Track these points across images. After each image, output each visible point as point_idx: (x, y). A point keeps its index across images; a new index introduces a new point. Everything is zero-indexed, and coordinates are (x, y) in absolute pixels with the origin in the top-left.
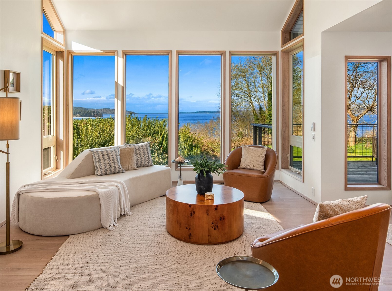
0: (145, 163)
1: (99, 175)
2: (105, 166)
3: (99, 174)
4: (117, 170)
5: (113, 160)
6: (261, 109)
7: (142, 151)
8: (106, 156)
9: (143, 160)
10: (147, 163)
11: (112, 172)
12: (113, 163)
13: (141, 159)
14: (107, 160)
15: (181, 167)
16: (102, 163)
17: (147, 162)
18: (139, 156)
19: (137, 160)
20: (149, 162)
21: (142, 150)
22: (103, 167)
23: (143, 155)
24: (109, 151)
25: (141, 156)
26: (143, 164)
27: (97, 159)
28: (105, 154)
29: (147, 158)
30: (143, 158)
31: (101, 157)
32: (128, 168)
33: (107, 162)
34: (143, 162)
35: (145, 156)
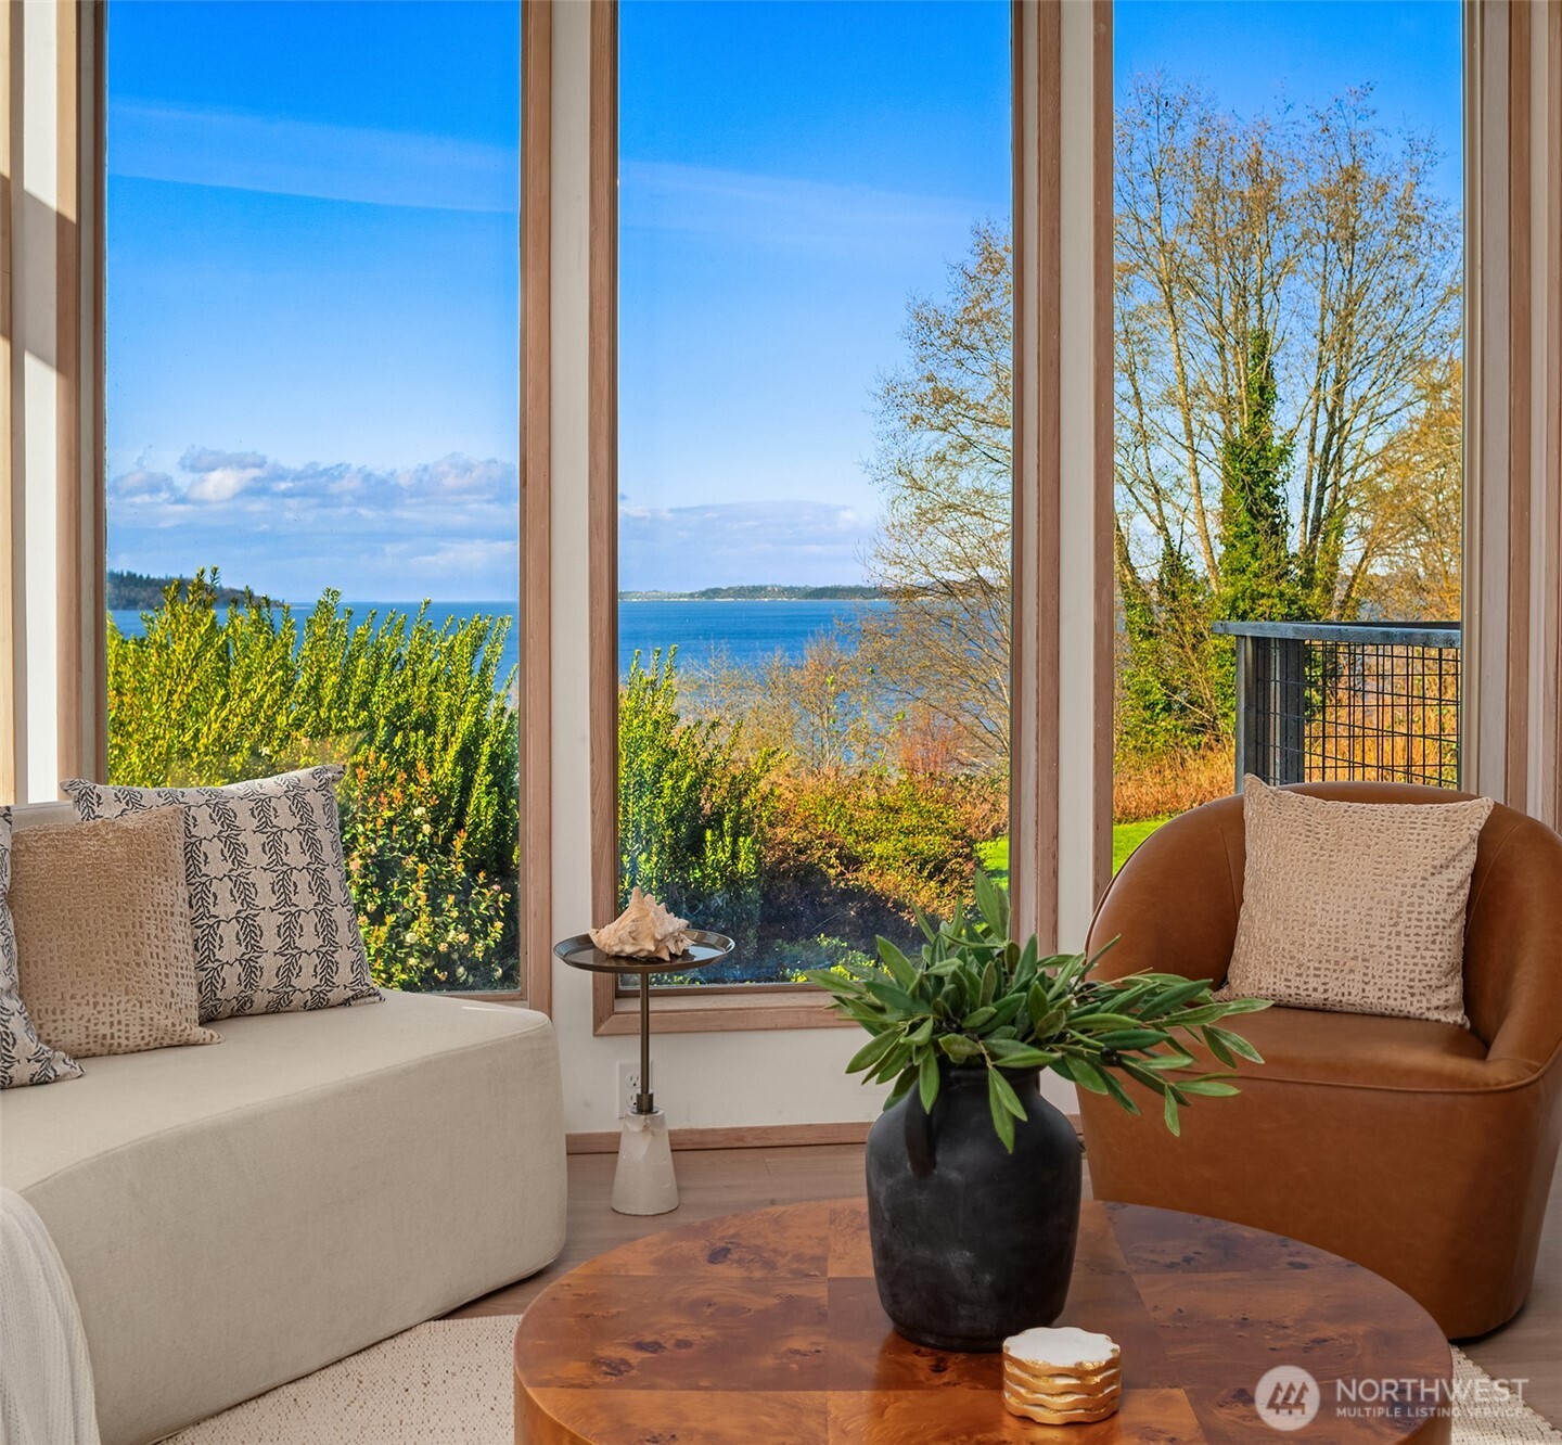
0: (288, 971)
6: (1174, 563)
7: (257, 857)
9: (270, 941)
10: (308, 971)
13: (250, 931)
15: (656, 1004)
17: (308, 963)
18: (226, 907)
19: (204, 945)
20: (328, 966)
21: (252, 841)
23: (266, 898)
25: (247, 902)
26: (268, 980)
29: (309, 922)
30: (269, 922)
32: (103, 1031)
34: (269, 963)
35: (287, 902)
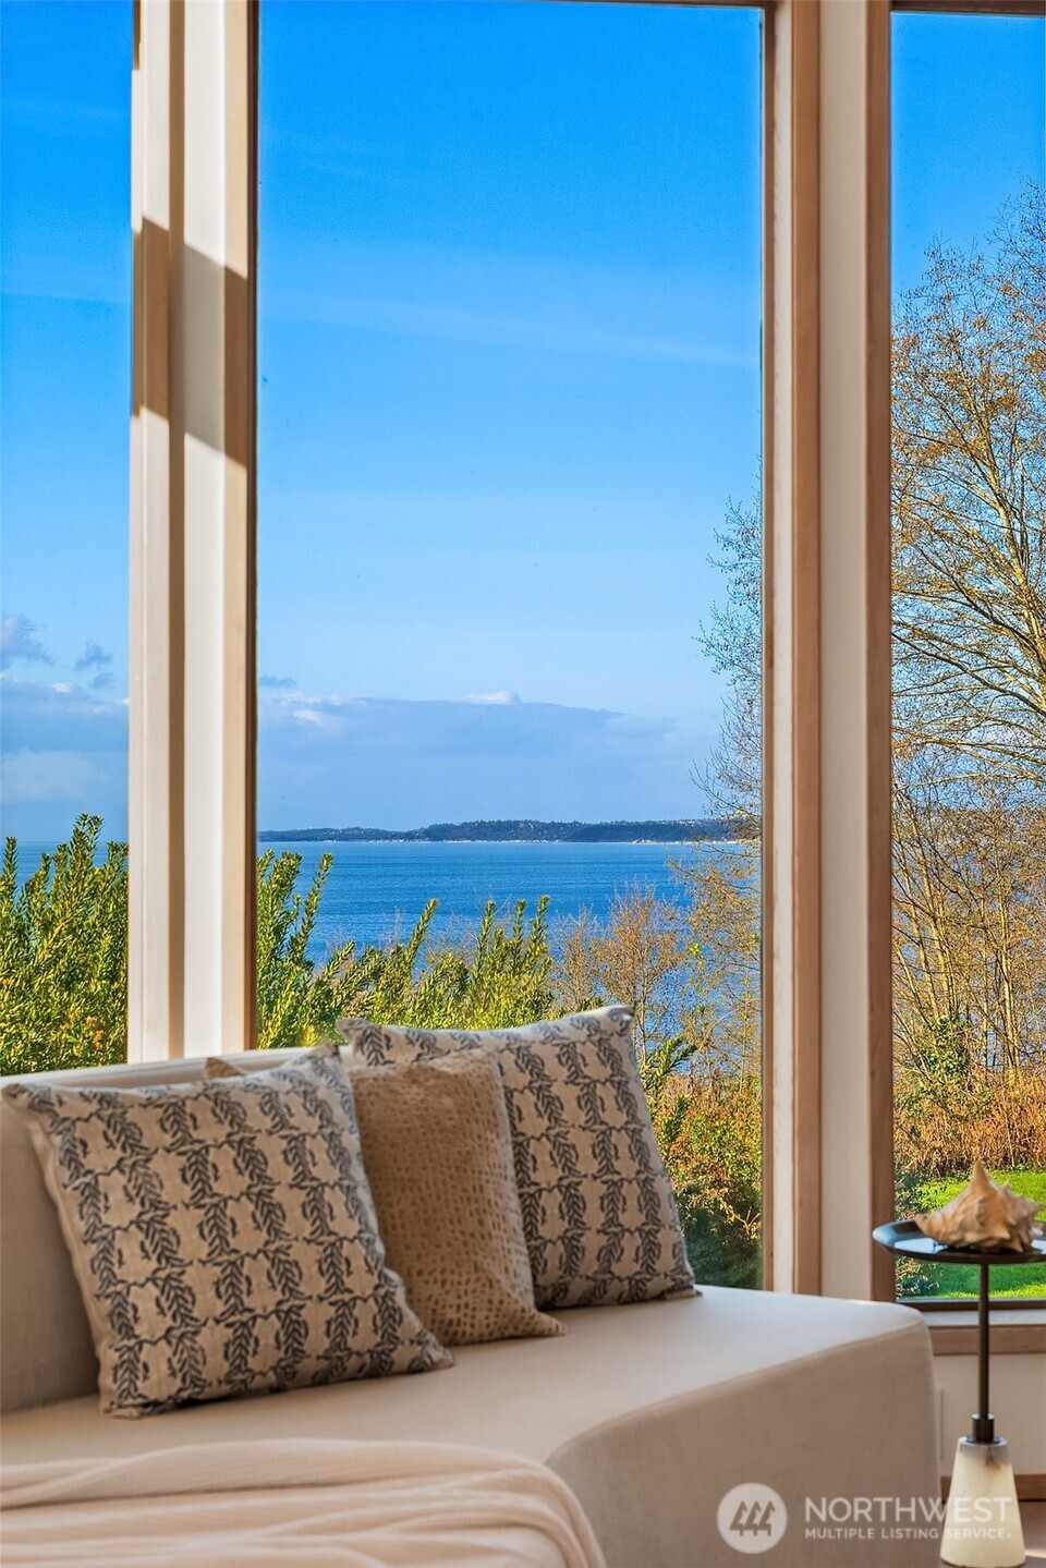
0: (610, 1253)
1: (154, 1407)
2: (232, 1283)
3: (159, 1384)
4: (364, 1339)
5: (315, 1208)
7: (573, 1114)
8: (224, 1158)
9: (594, 1216)
10: (628, 1253)
11: (308, 1366)
12: (315, 1252)
13: (573, 1205)
14: (242, 1212)
16: (193, 1246)
17: (631, 1244)
18: (547, 1174)
19: (530, 1217)
20: (651, 1249)
21: (567, 1094)
22: (207, 1303)
23: (587, 1164)
24: (251, 1103)
25: (569, 1168)
26: (589, 1265)
27: (116, 1196)
28: (211, 1131)
29: (631, 1192)
30: (592, 1191)
31: (166, 1168)
32: (451, 1314)
33: (248, 1238)
34: (592, 1242)
35: (609, 1168)
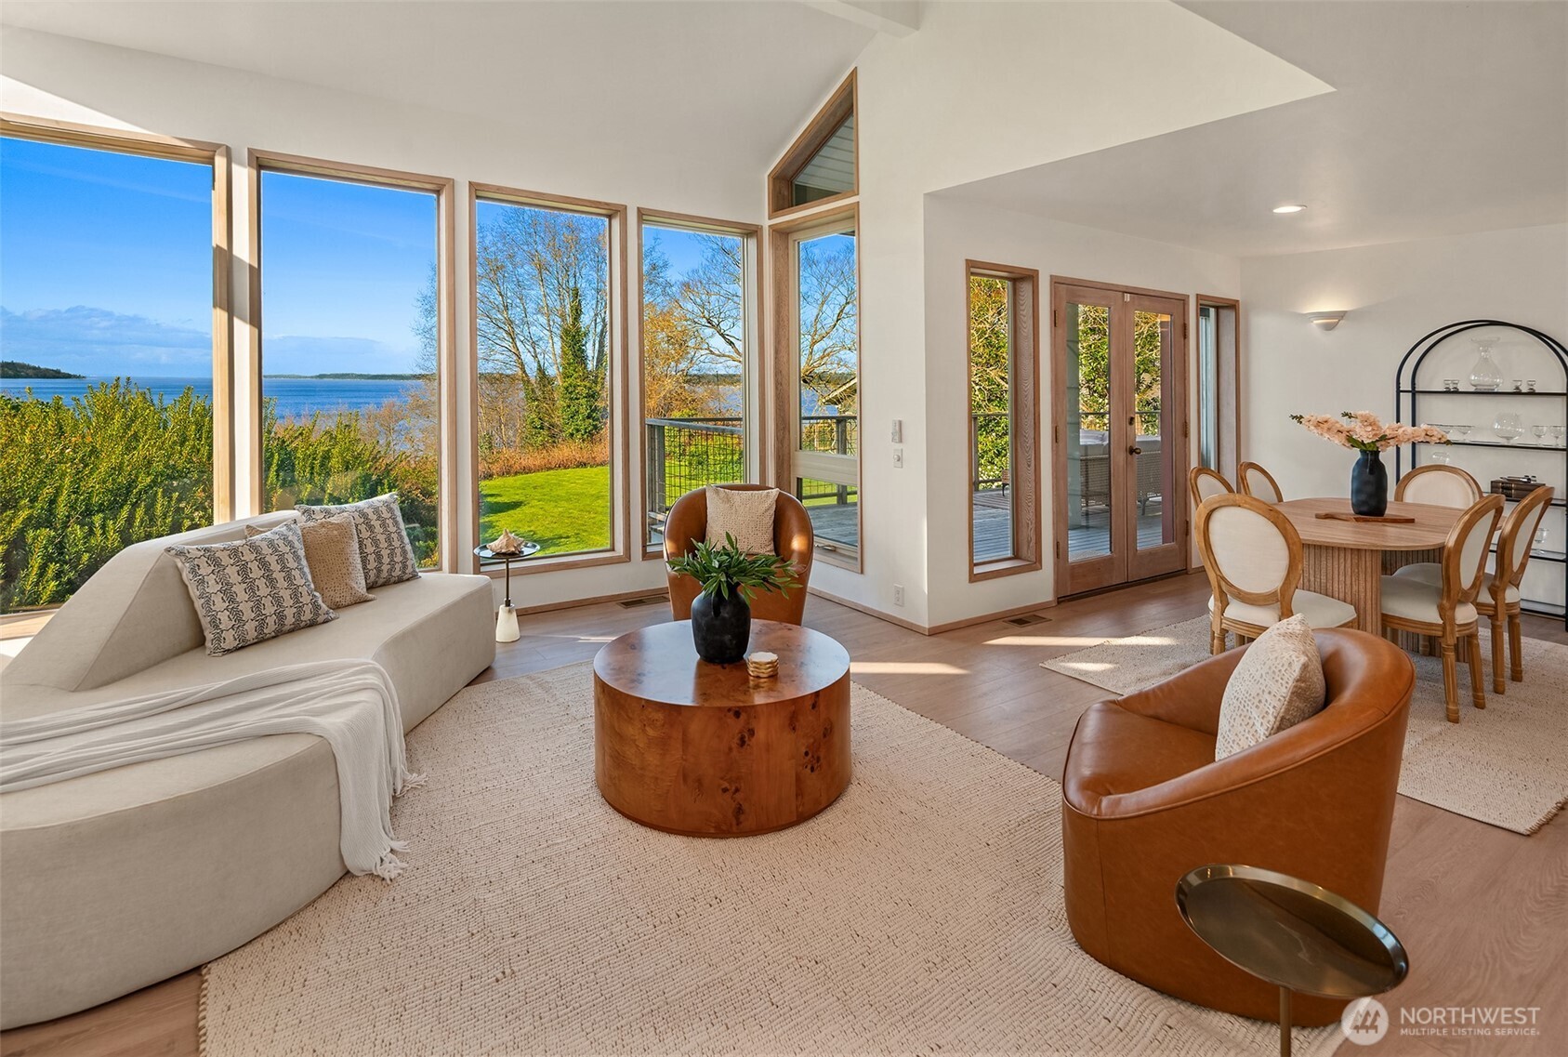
0: (391, 570)
1: (229, 651)
2: (258, 606)
3: (230, 642)
4: (307, 616)
5: (289, 578)
6: (541, 370)
7: (378, 529)
8: (254, 566)
9: (386, 560)
10: (397, 569)
11: (287, 628)
12: (289, 592)
13: (379, 557)
14: (261, 583)
15: (511, 566)
16: (242, 595)
17: (398, 567)
18: (370, 549)
19: (364, 561)
20: (404, 567)
21: (377, 524)
22: (248, 614)
23: (383, 544)
24: (264, 545)
25: (377, 546)
26: (385, 574)
27: (212, 582)
28: (248, 556)
29: (398, 551)
30: (385, 553)
31: (232, 572)
32: (338, 600)
33: (264, 590)
34: (385, 568)
35: (391, 545)
